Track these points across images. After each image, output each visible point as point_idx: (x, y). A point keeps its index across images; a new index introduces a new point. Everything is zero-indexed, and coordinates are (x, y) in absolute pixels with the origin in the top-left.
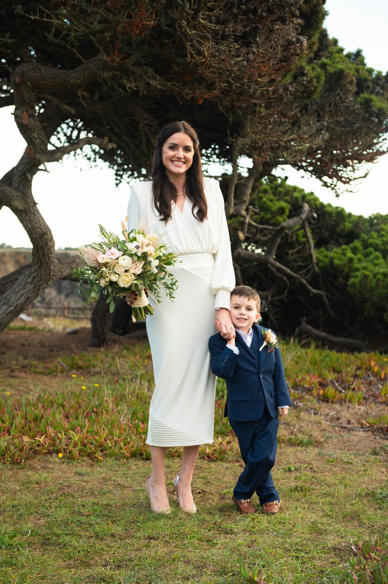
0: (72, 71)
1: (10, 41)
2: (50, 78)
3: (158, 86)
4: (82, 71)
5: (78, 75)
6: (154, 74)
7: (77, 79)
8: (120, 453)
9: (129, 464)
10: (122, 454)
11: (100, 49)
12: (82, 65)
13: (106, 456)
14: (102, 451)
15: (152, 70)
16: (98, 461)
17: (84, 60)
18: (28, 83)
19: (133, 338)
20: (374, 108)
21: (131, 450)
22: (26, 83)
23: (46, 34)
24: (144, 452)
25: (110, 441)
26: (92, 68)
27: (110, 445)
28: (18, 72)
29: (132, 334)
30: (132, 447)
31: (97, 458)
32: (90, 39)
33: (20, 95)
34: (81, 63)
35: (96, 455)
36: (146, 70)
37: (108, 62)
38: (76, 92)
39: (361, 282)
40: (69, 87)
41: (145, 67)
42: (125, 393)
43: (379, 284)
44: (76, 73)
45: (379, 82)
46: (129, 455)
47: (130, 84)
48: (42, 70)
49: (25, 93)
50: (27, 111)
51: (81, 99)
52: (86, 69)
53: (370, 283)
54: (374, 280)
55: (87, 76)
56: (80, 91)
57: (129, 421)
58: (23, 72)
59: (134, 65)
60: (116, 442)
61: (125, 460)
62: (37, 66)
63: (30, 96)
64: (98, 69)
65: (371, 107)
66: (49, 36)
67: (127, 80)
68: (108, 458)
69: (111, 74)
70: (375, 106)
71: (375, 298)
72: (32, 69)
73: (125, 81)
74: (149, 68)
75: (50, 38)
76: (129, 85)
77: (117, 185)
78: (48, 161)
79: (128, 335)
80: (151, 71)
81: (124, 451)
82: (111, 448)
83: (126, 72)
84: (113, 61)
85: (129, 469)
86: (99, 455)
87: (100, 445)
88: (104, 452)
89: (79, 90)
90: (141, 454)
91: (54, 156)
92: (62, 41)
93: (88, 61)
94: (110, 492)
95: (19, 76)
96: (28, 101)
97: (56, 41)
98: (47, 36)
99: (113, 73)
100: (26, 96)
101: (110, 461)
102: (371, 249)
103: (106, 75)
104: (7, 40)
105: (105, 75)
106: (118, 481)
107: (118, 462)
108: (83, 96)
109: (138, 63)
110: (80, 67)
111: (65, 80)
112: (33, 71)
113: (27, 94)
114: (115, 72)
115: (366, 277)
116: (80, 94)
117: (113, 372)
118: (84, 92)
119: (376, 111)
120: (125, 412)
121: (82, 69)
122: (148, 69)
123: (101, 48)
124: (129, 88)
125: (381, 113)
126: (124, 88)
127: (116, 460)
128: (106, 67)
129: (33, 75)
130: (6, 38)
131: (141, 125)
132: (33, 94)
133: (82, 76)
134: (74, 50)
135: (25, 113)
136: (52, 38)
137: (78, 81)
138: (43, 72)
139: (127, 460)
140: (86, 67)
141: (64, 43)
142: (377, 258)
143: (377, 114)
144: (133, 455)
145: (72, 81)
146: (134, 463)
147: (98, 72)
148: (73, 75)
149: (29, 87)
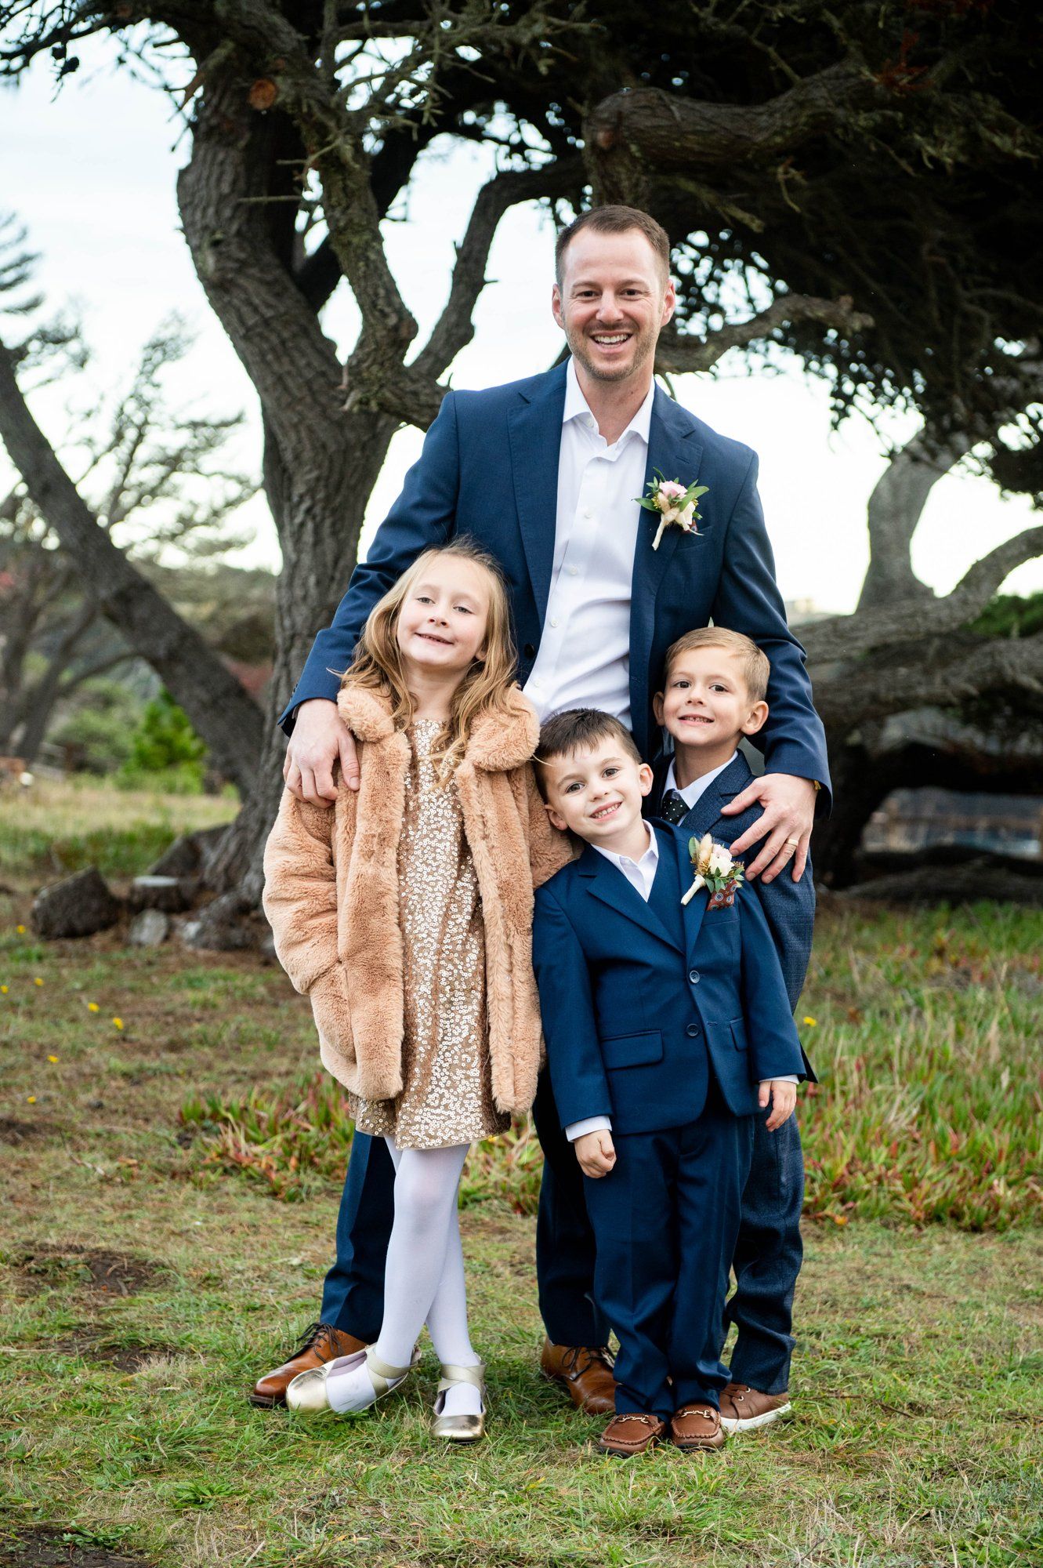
0: (761, 109)
1: (585, 27)
2: (695, 133)
3: (1019, 152)
4: (791, 109)
5: (779, 123)
6: (1003, 113)
7: (776, 133)
8: (896, 1208)
9: (925, 1241)
10: (901, 1211)
11: (852, 49)
12: (790, 93)
13: (854, 1215)
14: (843, 1201)
15: (998, 102)
16: (835, 1226)
17: (797, 78)
18: (634, 148)
19: (872, 897)
21: (926, 1202)
22: (626, 148)
23: (696, 9)
24: (965, 1208)
25: (865, 1174)
26: (821, 102)
27: (866, 1187)
28: (605, 115)
29: (868, 887)
30: (927, 1196)
31: (833, 1219)
32: (824, 19)
33: (607, 183)
34: (788, 84)
35: (828, 1211)
36: (981, 104)
37: (877, 88)
38: (771, 170)
40: (749, 156)
41: (978, 96)
42: (891, 1047)
44: (771, 115)
46: (922, 1216)
47: (934, 146)
48: (673, 108)
49: (623, 176)
51: (784, 189)
52: (801, 105)
55: (805, 124)
56: (780, 170)
57: (912, 1123)
58: (620, 116)
59: (946, 88)
60: (879, 1179)
61: (912, 1229)
62: (660, 98)
63: (636, 185)
64: (840, 104)
66: (702, 15)
67: (922, 135)
68: (862, 1220)
69: (878, 118)
72: (645, 107)
73: (918, 137)
74: (990, 98)
75: (704, 20)
76: (930, 149)
77: (835, 425)
78: (680, 370)
79: (856, 890)
80: (993, 109)
81: (906, 1204)
82: (868, 1193)
83: (922, 113)
84: (891, 83)
85: (927, 1251)
86: (833, 1209)
87: (837, 1186)
88: (850, 1204)
89: (777, 165)
90: (956, 1216)
91: (697, 355)
92: (738, 28)
93: (807, 80)
94: (885, 1304)
95: (608, 127)
97: (723, 27)
98: (696, 16)
99: (883, 116)
100: (626, 184)
101: (868, 1230)
103: (863, 120)
104: (576, 25)
105: (862, 123)
106: (901, 1279)
107: (892, 1232)
108: (791, 184)
109: (955, 84)
110: (783, 98)
111: (740, 137)
112: (648, 112)
113: (629, 179)
114: (889, 113)
116: (781, 177)
117: (840, 990)
118: (793, 171)
120: (899, 1099)
121: (791, 104)
122: (985, 101)
123: (853, 47)
124: (931, 159)
126: (915, 157)
127: (886, 1226)
128: (863, 99)
129: (648, 123)
130: (575, 21)
131: (925, 248)
132: (644, 178)
133: (789, 124)
134: (771, 50)
136: (711, 20)
137: (778, 140)
138: (677, 114)
139: (920, 1229)
140: (801, 98)
141: (744, 33)
144: (934, 1217)
145: (759, 138)
146: (939, 1237)
147: (840, 113)
148: (763, 120)
149: (633, 159)
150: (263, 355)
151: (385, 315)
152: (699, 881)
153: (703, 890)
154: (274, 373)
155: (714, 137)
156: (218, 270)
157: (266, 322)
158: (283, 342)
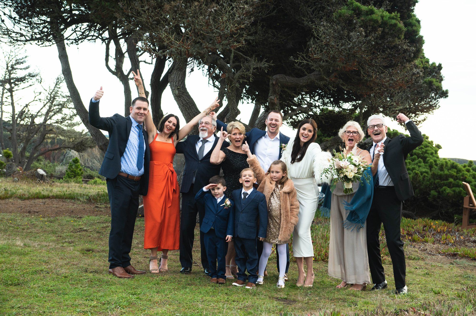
0: (301, 79)
2: (290, 82)
4: (307, 79)
7: (304, 83)
17: (308, 74)
18: (279, 84)
20: (434, 86)
26: (313, 79)
28: (274, 79)
33: (274, 89)
34: (306, 75)
36: (339, 81)
39: (413, 177)
40: (299, 86)
43: (425, 179)
45: (435, 70)
49: (277, 88)
50: (276, 97)
53: (419, 178)
54: (421, 177)
55: (310, 82)
58: (277, 79)
62: (284, 76)
63: (279, 90)
65: (432, 85)
70: (434, 85)
71: (422, 187)
72: (282, 78)
73: (330, 86)
74: (341, 80)
76: (332, 88)
92: (301, 67)
93: (310, 75)
95: (275, 81)
96: (277, 92)
99: (324, 82)
102: (415, 156)
110: (305, 77)
111: (298, 83)
115: (417, 174)
119: (435, 87)
124: (332, 90)
125: (438, 89)
129: (282, 80)
133: (306, 82)
134: (304, 70)
135: (276, 98)
138: (287, 79)
140: (308, 77)
142: (420, 162)
143: (435, 89)
145: (301, 84)
147: (316, 81)
148: (302, 81)
149: (279, 86)
150: (186, 109)
151: (235, 110)
152: (224, 204)
153: (224, 205)
154: (188, 112)
155: (293, 83)
156: (178, 93)
157: (187, 103)
158: (190, 107)
